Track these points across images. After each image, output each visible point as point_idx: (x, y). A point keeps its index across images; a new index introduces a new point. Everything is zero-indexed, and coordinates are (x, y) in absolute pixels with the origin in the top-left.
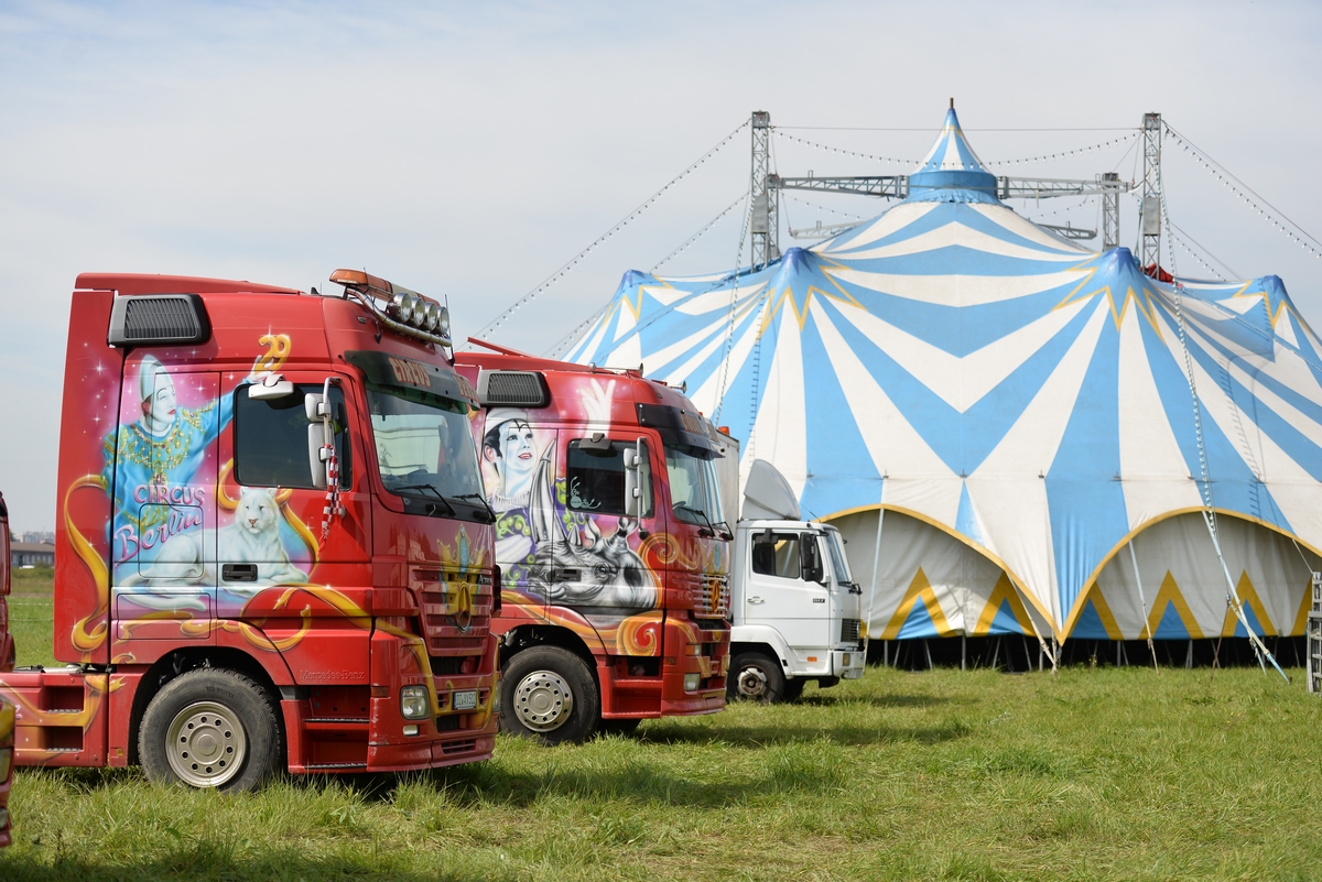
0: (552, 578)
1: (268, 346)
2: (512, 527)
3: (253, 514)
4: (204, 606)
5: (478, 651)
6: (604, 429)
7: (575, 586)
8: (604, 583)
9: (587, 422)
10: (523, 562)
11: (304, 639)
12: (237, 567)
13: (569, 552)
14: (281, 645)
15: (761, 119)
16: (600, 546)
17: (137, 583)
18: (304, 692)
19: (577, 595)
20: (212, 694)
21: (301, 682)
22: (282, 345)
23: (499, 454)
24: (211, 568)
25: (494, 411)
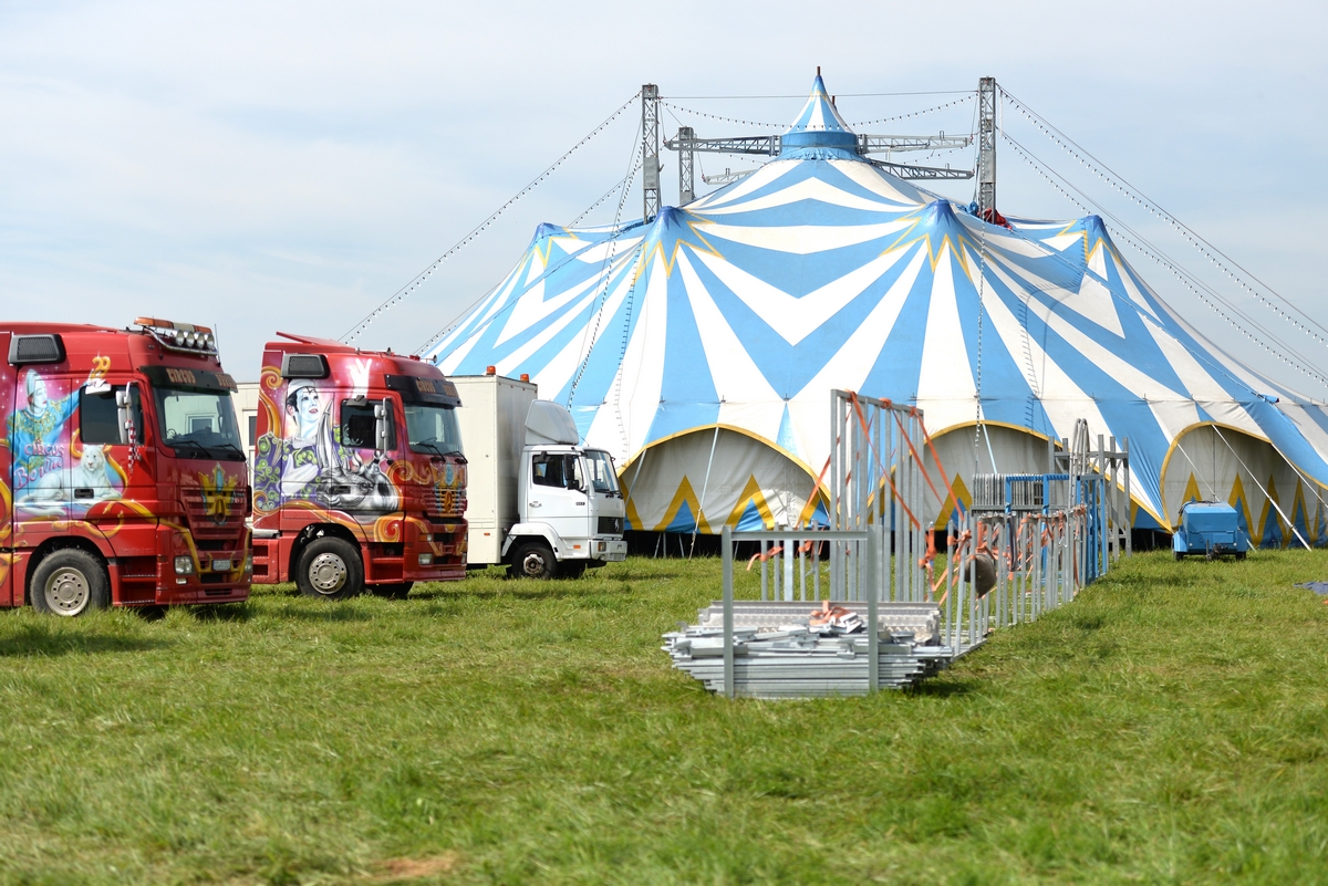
0: (332, 491)
1: (98, 363)
2: (306, 459)
3: (90, 460)
4: (64, 513)
5: (236, 536)
6: (364, 392)
7: (347, 497)
8: (365, 494)
9: (353, 388)
10: (313, 481)
11: (120, 531)
12: (82, 491)
13: (342, 474)
14: (108, 534)
15: (650, 91)
16: (362, 470)
17: (28, 501)
18: (122, 561)
19: (348, 502)
20: (70, 562)
21: (120, 554)
22: (105, 363)
23: (297, 410)
24: (68, 491)
25: (293, 381)
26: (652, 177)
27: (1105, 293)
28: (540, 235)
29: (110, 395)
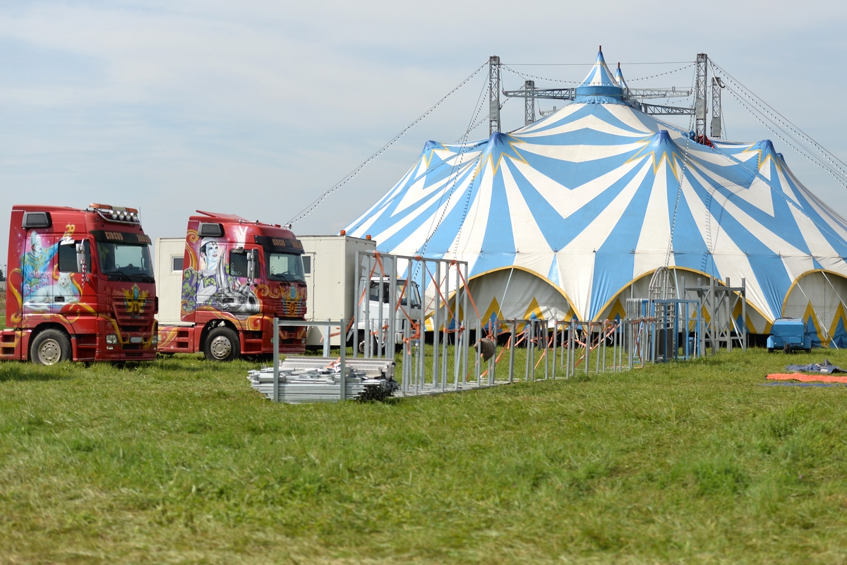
0: (224, 301)
1: (68, 228)
2: (210, 282)
3: (63, 281)
4: (49, 309)
6: (243, 245)
7: (232, 304)
8: (242, 303)
9: (237, 243)
10: (214, 295)
11: (78, 320)
12: (59, 298)
13: (230, 292)
14: (71, 322)
15: (495, 60)
16: (240, 289)
17: (30, 302)
18: (79, 336)
19: (233, 308)
20: (52, 336)
21: (77, 333)
22: (72, 228)
23: (206, 255)
24: (51, 298)
25: (204, 238)
26: (495, 113)
27: (767, 189)
28: (427, 148)
29: (73, 246)
